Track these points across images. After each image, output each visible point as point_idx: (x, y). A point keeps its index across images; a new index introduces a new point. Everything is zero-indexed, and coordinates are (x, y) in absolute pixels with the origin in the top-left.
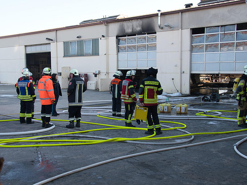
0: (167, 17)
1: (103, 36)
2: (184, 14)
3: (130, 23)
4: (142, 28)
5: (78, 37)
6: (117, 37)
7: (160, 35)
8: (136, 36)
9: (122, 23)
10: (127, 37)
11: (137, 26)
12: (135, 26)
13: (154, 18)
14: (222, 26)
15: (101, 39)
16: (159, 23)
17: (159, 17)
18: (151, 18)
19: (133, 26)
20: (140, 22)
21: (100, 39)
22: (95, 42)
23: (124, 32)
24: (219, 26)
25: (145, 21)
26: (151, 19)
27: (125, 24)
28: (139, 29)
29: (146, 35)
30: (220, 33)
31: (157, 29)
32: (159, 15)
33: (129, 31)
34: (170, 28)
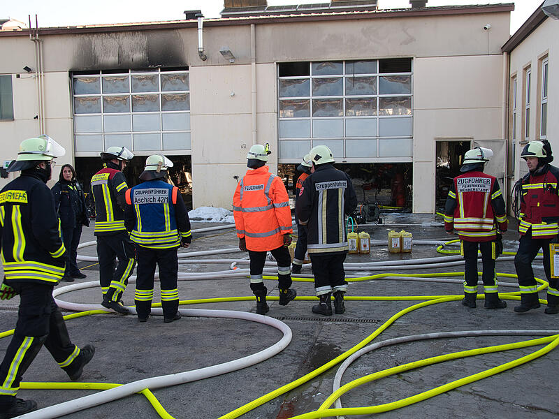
0: (218, 32)
1: (28, 69)
2: (260, 28)
3: (111, 40)
4: (149, 54)
6: (72, 73)
7: (197, 73)
8: (130, 74)
9: (86, 38)
10: (101, 75)
11: (134, 49)
12: (126, 50)
13: (184, 35)
14: (347, 62)
15: (18, 76)
16: (201, 46)
17: (200, 32)
18: (172, 32)
19: (120, 47)
20: (142, 39)
21: (14, 76)
22: (1, 87)
23: (95, 62)
24: (341, 62)
25: (157, 37)
26: (172, 34)
27: (98, 42)
28: (138, 56)
29: (159, 73)
30: (344, 76)
31: (191, 58)
32: (200, 26)
33: (112, 59)
34: (229, 57)
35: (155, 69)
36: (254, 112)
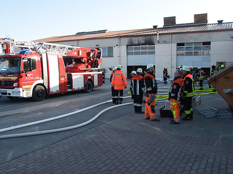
0: (162, 36)
1: (117, 45)
2: (172, 35)
3: (137, 38)
4: (145, 41)
5: (97, 45)
6: (127, 46)
7: (157, 46)
8: (141, 46)
9: (131, 38)
10: (134, 46)
11: (142, 40)
13: (154, 37)
15: (115, 47)
16: (158, 39)
17: (158, 36)
19: (139, 40)
20: (144, 38)
21: (114, 47)
22: (110, 49)
23: (133, 43)
24: (193, 43)
25: (148, 37)
26: (151, 36)
27: (133, 39)
28: (143, 42)
29: (148, 46)
30: (193, 46)
31: (156, 42)
32: (158, 35)
33: (137, 43)
34: (165, 42)
35: (147, 45)
36: (171, 55)
